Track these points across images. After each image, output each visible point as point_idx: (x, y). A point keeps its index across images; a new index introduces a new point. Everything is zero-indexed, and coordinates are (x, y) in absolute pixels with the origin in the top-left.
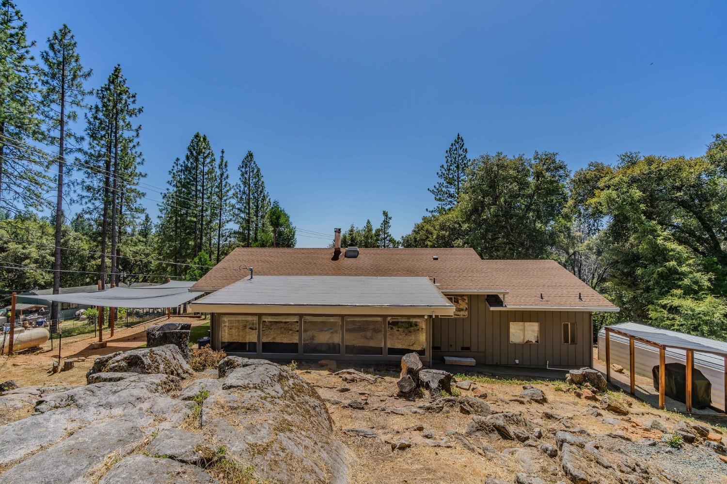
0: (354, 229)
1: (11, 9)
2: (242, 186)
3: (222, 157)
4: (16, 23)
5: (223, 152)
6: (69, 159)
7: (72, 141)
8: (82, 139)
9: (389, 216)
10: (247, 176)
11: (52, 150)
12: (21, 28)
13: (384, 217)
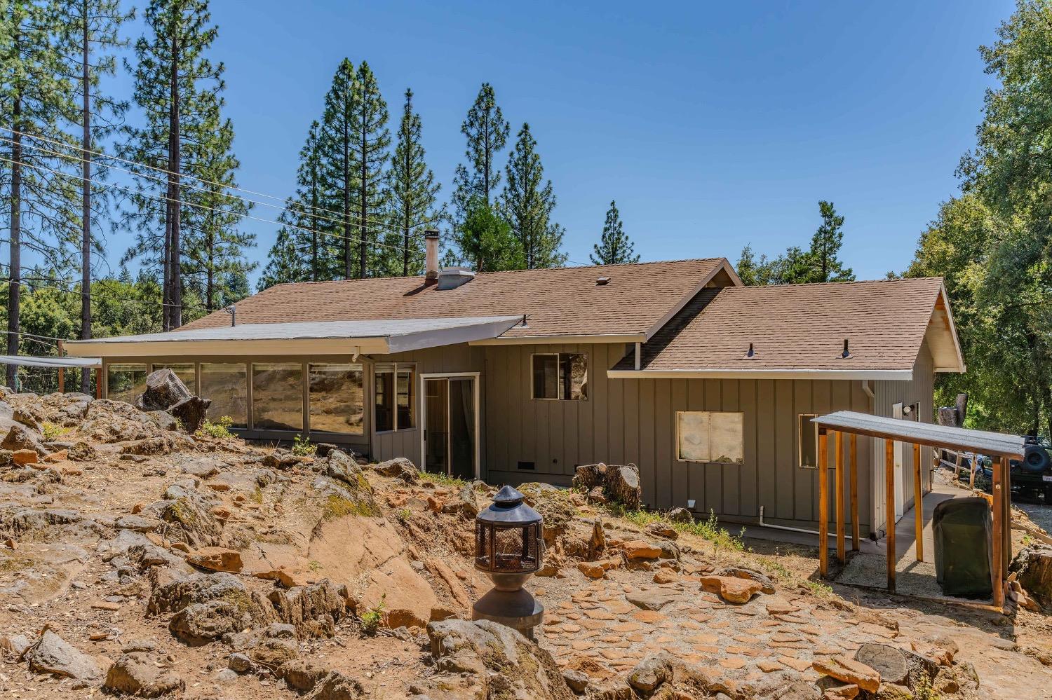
0: (753, 260)
2: (472, 171)
3: (408, 107)
5: (409, 95)
6: (106, 144)
7: (107, 111)
8: (125, 106)
9: (838, 213)
10: (482, 145)
11: (76, 131)
13: (821, 221)
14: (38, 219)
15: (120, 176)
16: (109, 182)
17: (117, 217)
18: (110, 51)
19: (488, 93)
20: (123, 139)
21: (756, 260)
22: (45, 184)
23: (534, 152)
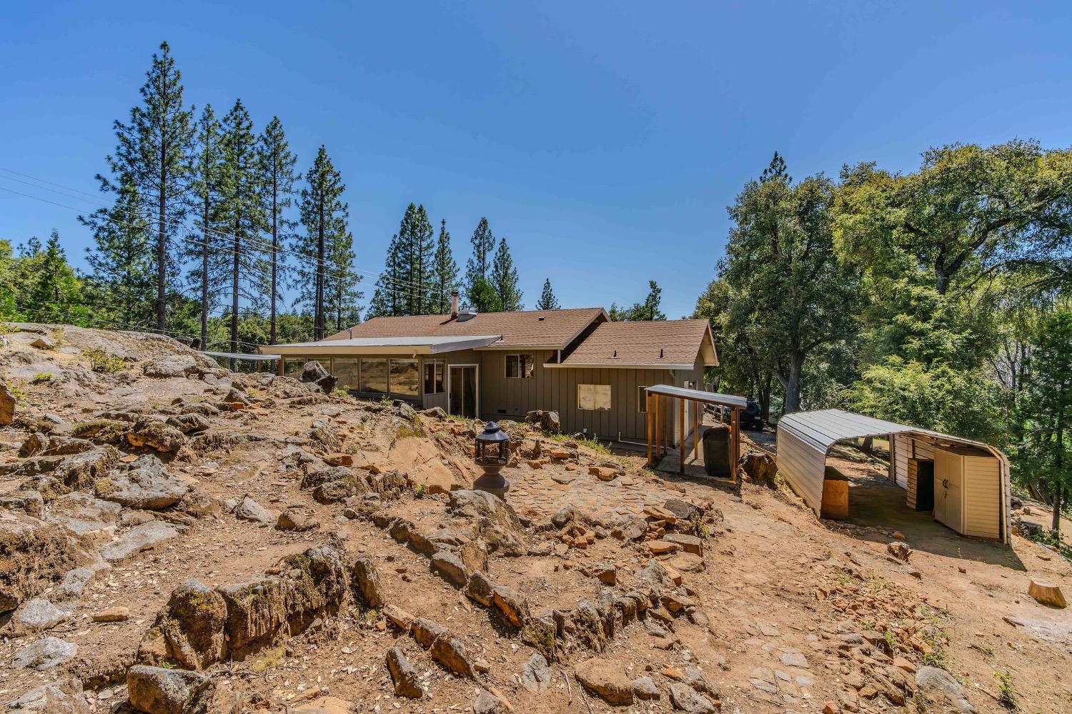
0: (617, 310)
1: (241, 112)
2: (476, 261)
3: (443, 229)
4: (245, 124)
5: (444, 222)
6: (285, 244)
7: (285, 226)
8: (295, 224)
9: (659, 287)
10: (481, 249)
11: (269, 237)
12: (248, 128)
13: (651, 290)
14: (248, 282)
15: (292, 261)
16: (286, 264)
17: (290, 282)
18: (288, 195)
19: (484, 222)
20: (294, 241)
21: (618, 309)
22: (252, 264)
23: (508, 252)
